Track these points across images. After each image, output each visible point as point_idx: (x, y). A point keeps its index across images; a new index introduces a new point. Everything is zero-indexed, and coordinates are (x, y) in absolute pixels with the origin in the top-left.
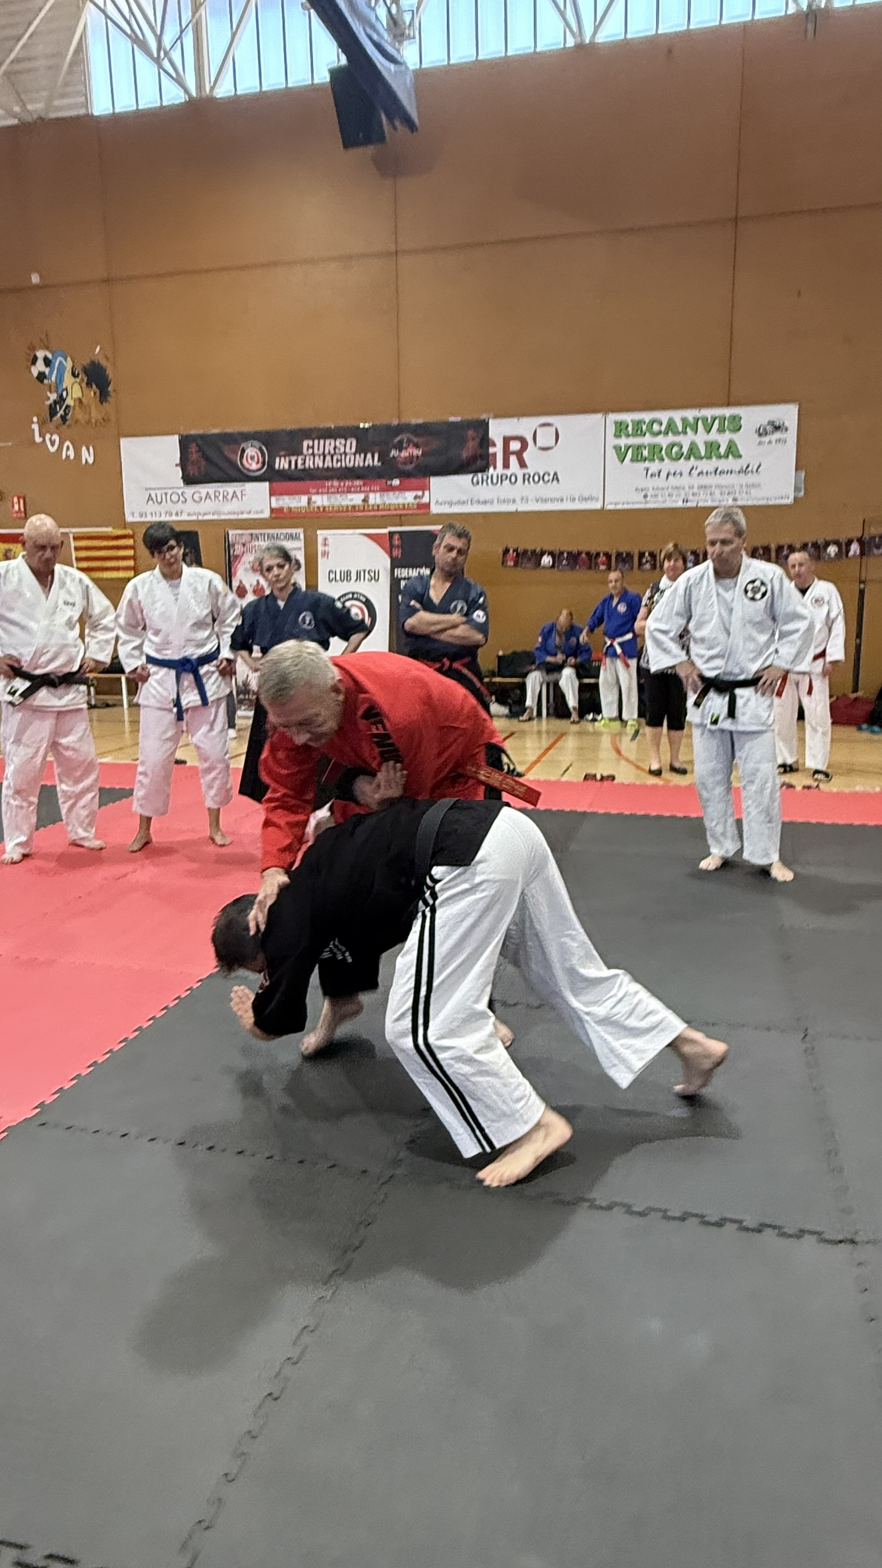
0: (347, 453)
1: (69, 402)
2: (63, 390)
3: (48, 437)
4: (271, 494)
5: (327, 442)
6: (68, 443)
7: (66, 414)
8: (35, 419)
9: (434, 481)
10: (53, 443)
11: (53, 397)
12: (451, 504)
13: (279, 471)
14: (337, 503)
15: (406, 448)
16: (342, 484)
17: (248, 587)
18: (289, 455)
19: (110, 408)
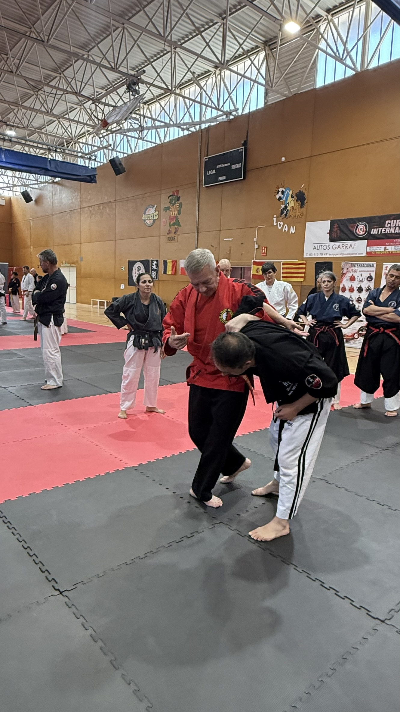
1: (289, 208)
2: (287, 204)
3: (279, 222)
4: (367, 246)
5: (398, 221)
6: (286, 225)
7: (287, 213)
8: (275, 216)
10: (280, 225)
11: (283, 206)
13: (373, 234)
17: (347, 288)
18: (378, 228)
19: (304, 210)
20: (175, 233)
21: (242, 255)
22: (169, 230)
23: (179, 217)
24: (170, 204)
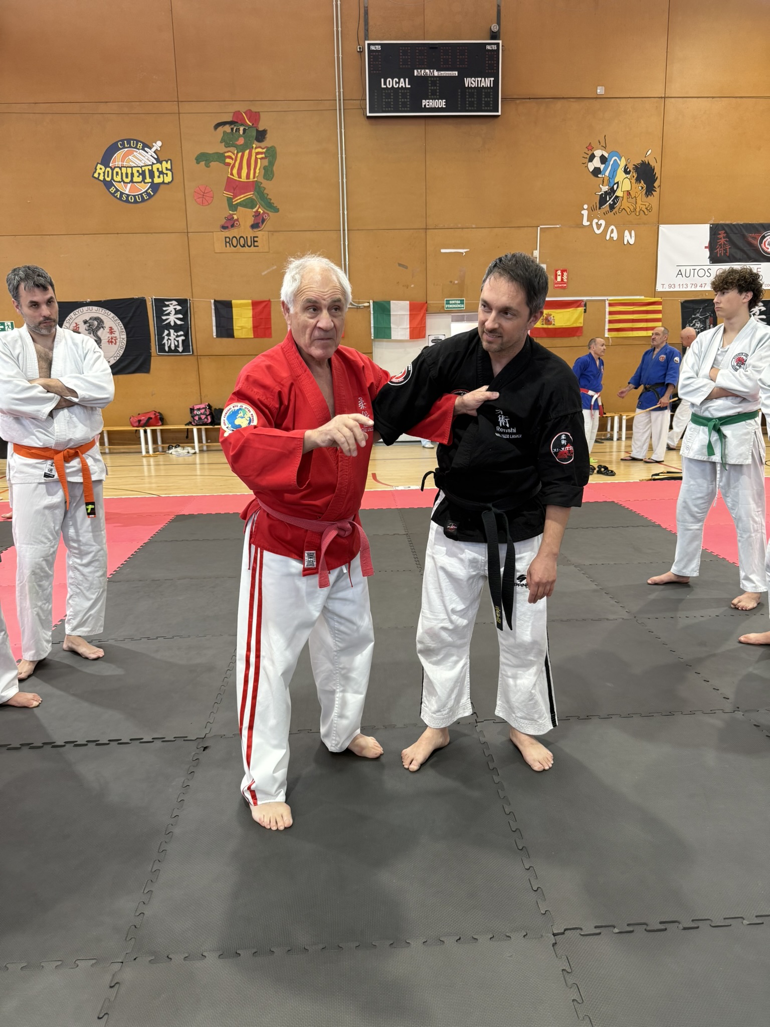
1: (619, 193)
2: (615, 184)
3: (595, 221)
6: (613, 227)
7: (615, 203)
8: (586, 206)
10: (599, 226)
11: (605, 188)
19: (653, 200)
20: (255, 226)
22: (230, 219)
23: (265, 183)
24: (227, 145)
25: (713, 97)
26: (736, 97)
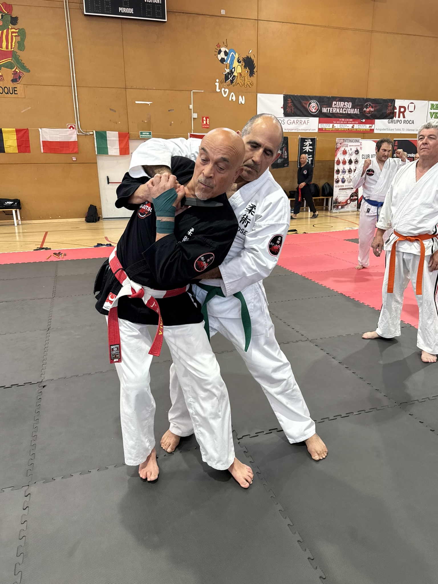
0: (348, 108)
1: (235, 74)
2: (233, 68)
3: (223, 89)
4: (319, 123)
5: (342, 103)
6: (232, 93)
7: (233, 80)
9: (377, 121)
11: (228, 71)
12: (381, 130)
13: (324, 113)
14: (343, 128)
15: (368, 108)
16: (345, 120)
18: (327, 107)
19: (254, 79)
21: (171, 125)
25: (283, 22)
26: (295, 23)
